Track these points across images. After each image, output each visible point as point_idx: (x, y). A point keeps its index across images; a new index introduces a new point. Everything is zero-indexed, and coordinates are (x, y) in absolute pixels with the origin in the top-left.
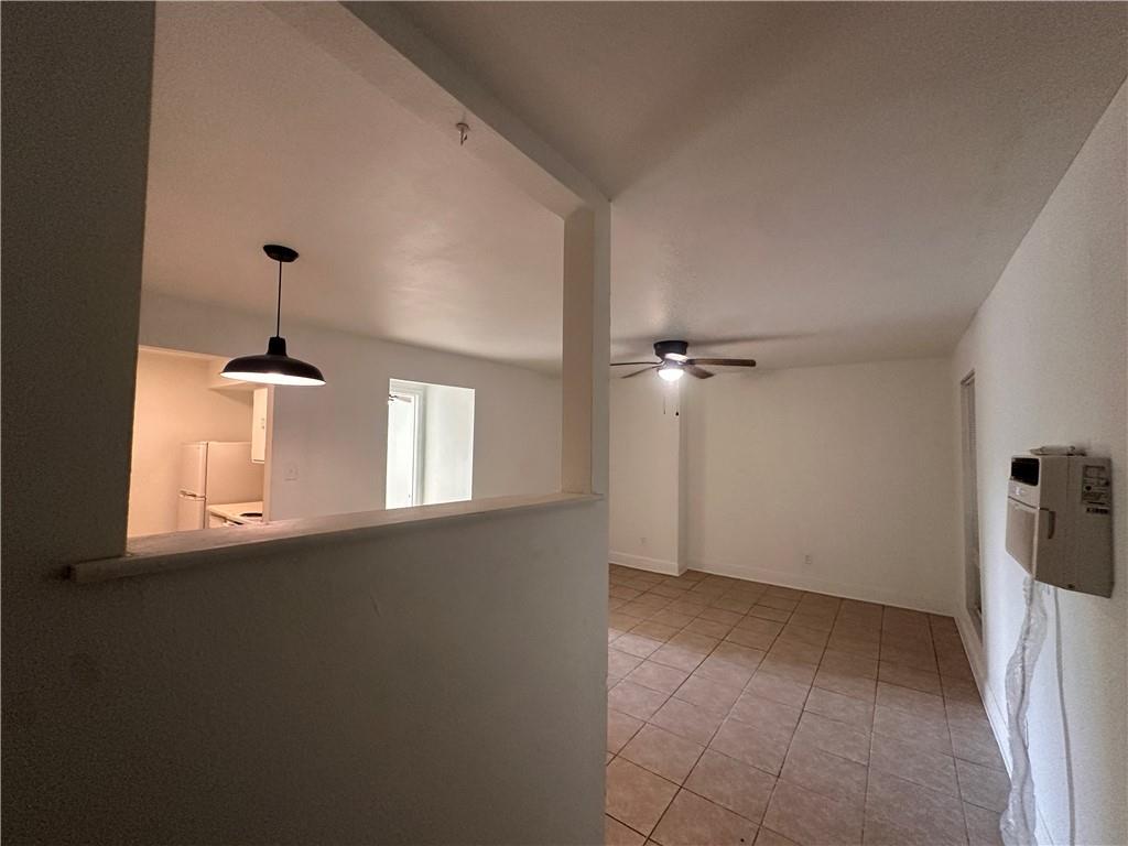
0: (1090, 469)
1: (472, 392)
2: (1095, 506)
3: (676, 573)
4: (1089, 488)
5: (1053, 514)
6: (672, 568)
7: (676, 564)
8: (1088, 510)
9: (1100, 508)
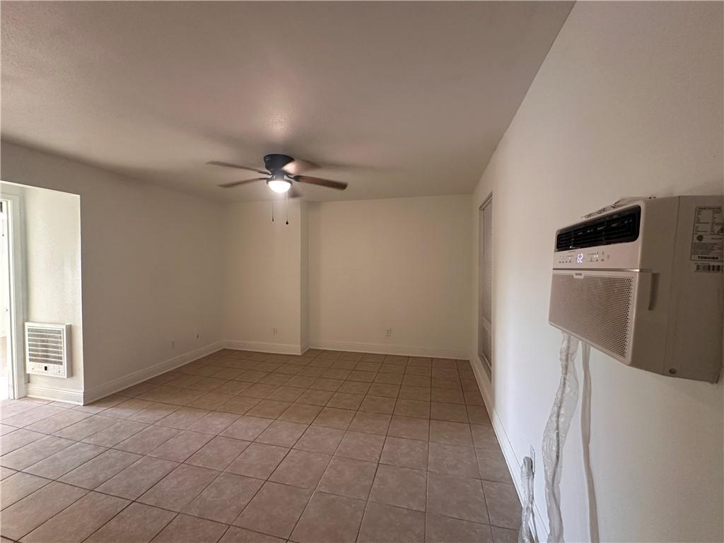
0: (704, 212)
1: (79, 196)
2: (706, 262)
3: (300, 354)
4: (700, 238)
5: (655, 277)
6: (295, 349)
7: (299, 346)
8: (698, 267)
9: (712, 263)
